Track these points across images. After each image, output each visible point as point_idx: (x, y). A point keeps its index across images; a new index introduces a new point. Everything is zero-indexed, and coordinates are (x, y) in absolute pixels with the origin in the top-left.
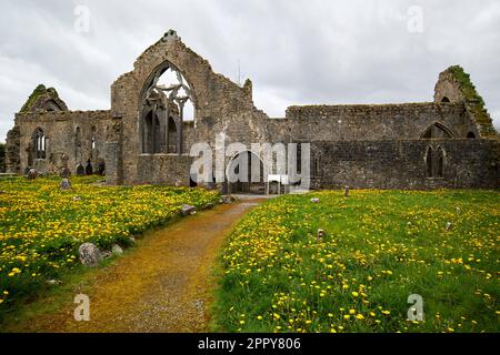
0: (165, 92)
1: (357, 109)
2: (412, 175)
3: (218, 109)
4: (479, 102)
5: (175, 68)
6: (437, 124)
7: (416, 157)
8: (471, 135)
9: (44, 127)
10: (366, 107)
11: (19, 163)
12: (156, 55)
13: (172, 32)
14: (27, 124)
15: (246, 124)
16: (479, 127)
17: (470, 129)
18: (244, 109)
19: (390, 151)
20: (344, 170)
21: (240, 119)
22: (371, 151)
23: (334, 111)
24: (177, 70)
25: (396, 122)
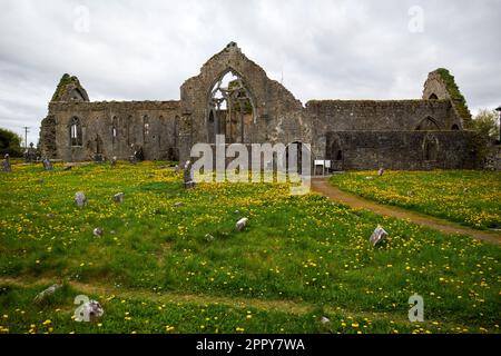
1: (366, 103)
2: (413, 159)
3: (274, 108)
4: (461, 100)
6: (429, 118)
7: (416, 145)
8: (455, 127)
9: (80, 116)
10: (373, 102)
12: (221, 62)
13: (234, 44)
15: (297, 121)
16: (462, 121)
17: (454, 122)
19: (397, 140)
20: (361, 155)
21: (292, 116)
22: (382, 140)
23: (347, 105)
24: (238, 75)
25: (397, 115)
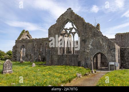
0: (67, 31)
3: (88, 36)
5: (71, 22)
9: (24, 45)
11: (16, 57)
12: (64, 17)
14: (19, 44)
18: (98, 36)
21: (97, 40)
24: (72, 22)
